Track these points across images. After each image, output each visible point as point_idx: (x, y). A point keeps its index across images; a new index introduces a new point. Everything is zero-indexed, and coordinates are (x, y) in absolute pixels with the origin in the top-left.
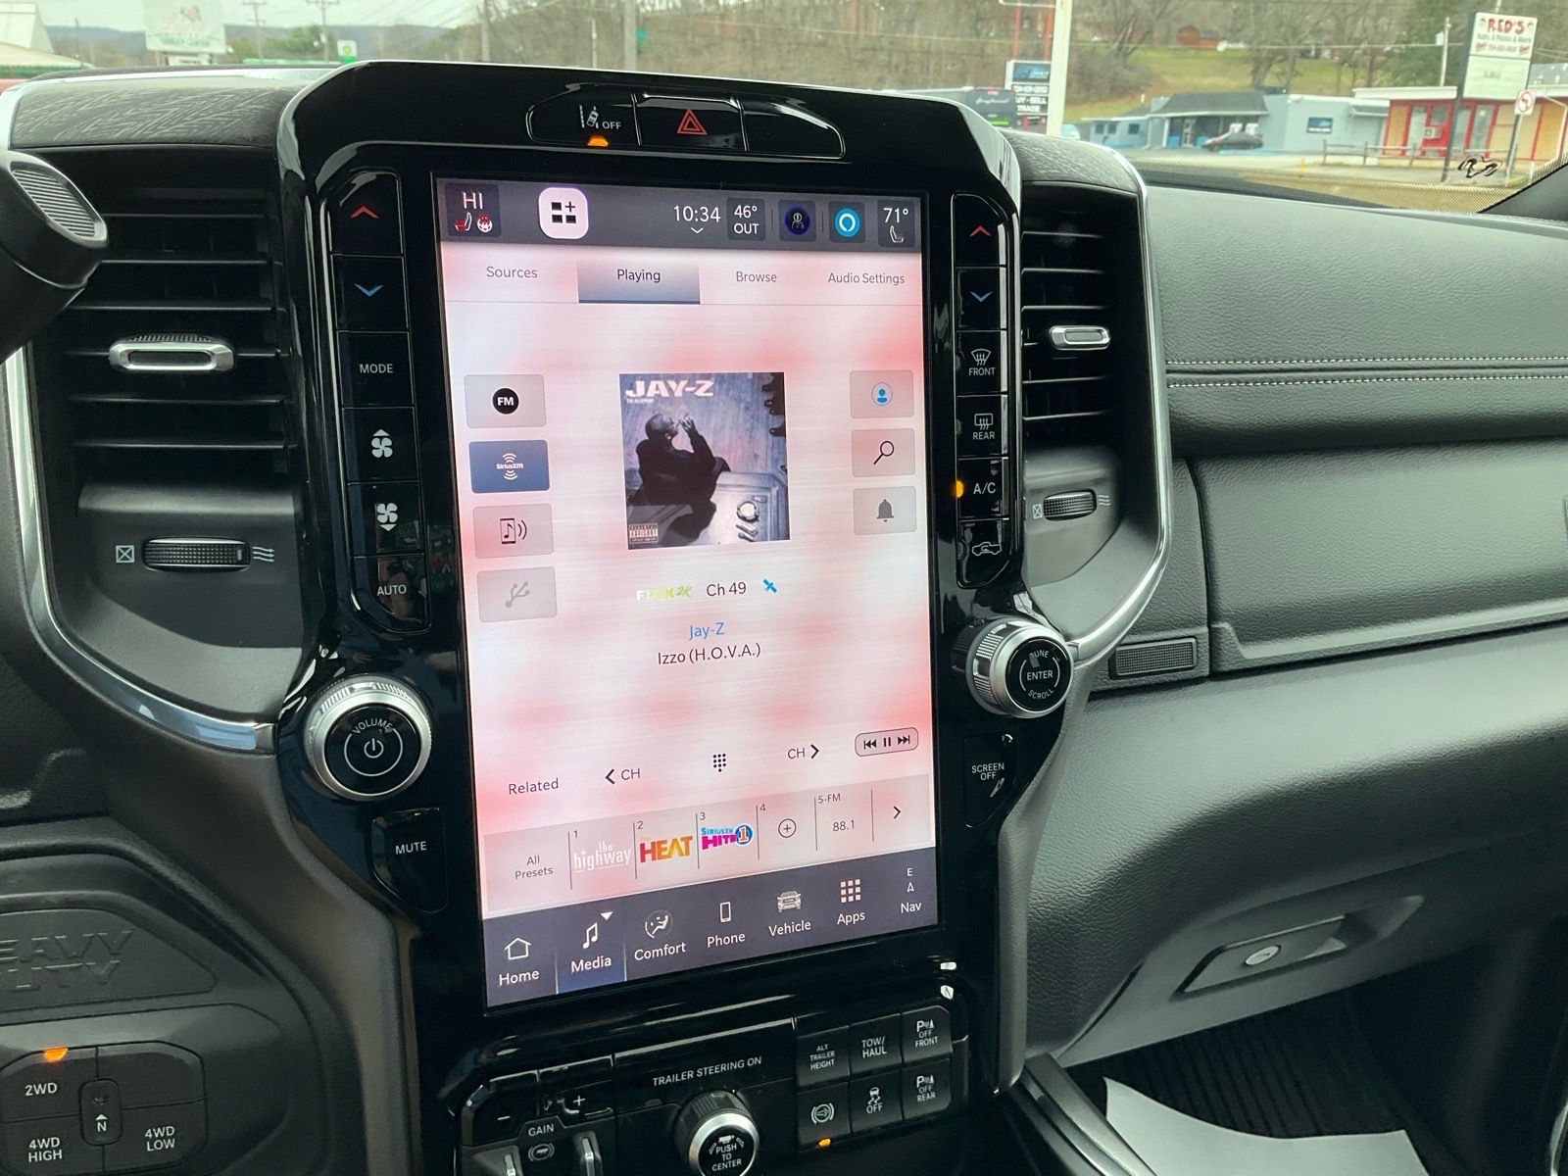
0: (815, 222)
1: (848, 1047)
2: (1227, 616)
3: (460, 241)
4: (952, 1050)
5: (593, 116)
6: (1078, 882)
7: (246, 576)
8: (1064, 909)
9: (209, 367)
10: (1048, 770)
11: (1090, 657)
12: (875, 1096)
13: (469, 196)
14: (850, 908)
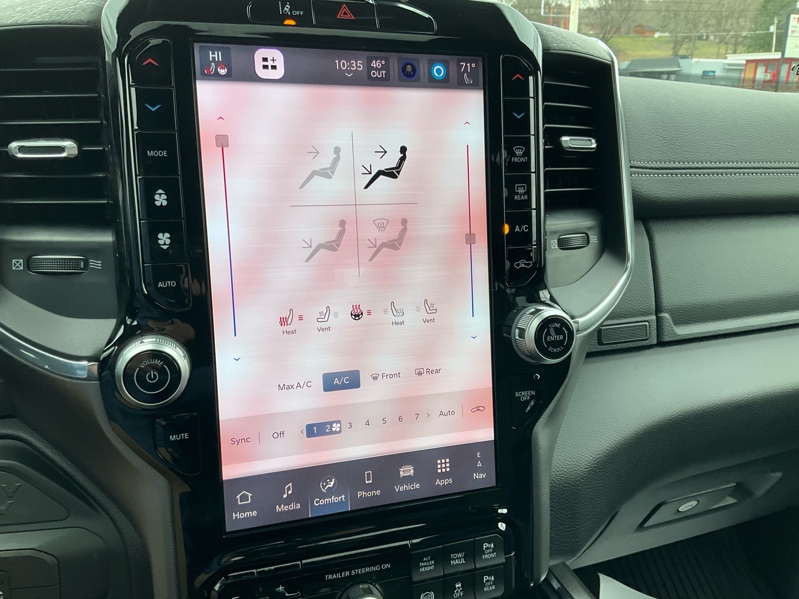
0: (419, 71)
1: (442, 558)
2: (667, 310)
3: (208, 80)
4: (504, 561)
5: (288, 8)
6: (580, 462)
7: (86, 277)
8: (572, 478)
9: (64, 155)
10: (561, 396)
11: (586, 330)
12: (459, 588)
13: (213, 53)
14: (444, 476)
